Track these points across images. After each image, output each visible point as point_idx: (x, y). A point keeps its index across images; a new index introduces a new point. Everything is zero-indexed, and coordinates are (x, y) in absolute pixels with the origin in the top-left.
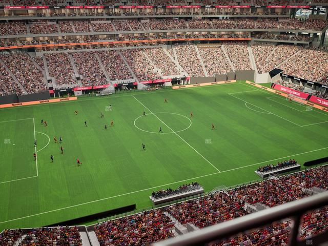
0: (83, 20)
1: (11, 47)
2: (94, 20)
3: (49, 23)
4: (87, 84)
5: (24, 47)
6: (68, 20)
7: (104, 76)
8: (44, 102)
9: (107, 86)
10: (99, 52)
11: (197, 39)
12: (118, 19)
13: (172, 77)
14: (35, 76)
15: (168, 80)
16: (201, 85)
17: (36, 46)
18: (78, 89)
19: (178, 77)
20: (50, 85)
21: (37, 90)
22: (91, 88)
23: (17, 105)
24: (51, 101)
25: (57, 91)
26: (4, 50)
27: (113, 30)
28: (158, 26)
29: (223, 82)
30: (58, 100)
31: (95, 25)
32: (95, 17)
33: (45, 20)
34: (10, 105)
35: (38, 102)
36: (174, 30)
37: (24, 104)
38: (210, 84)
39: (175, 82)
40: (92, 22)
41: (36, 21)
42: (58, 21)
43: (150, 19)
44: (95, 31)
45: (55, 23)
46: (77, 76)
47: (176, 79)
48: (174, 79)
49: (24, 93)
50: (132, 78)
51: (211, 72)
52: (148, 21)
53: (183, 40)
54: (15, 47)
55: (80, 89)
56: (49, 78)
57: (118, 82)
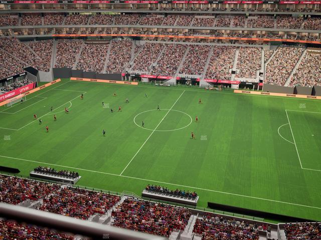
0: (189, 15)
1: (123, 35)
2: (200, 15)
3: (158, 16)
4: (155, 73)
5: (133, 35)
6: (176, 14)
7: (176, 69)
8: (113, 82)
9: (170, 78)
10: (192, 46)
11: (309, 42)
12: (223, 14)
13: (243, 80)
14: (122, 60)
15: (235, 83)
16: (272, 94)
17: (141, 35)
18: (145, 76)
19: (250, 80)
20: (127, 69)
21: (113, 71)
22: (155, 77)
23: (94, 80)
24: (118, 82)
25: (128, 75)
26: (119, 37)
27: (211, 26)
28: (264, 24)
29: (305, 97)
30: (122, 82)
31: (197, 20)
32: (200, 12)
33: (156, 14)
34: (89, 80)
35: (108, 81)
36: (281, 29)
37: (99, 81)
38: (285, 95)
39: (242, 85)
40: (196, 17)
41: (149, 14)
42: (166, 14)
43: (261, 15)
44: (194, 25)
45: (163, 16)
46: (154, 65)
47: (245, 83)
48: (243, 82)
49: (104, 72)
50: (200, 74)
51: (295, 82)
52: (256, 18)
53: (292, 41)
54: (126, 35)
55: (146, 76)
56: (131, 63)
57: (183, 76)
